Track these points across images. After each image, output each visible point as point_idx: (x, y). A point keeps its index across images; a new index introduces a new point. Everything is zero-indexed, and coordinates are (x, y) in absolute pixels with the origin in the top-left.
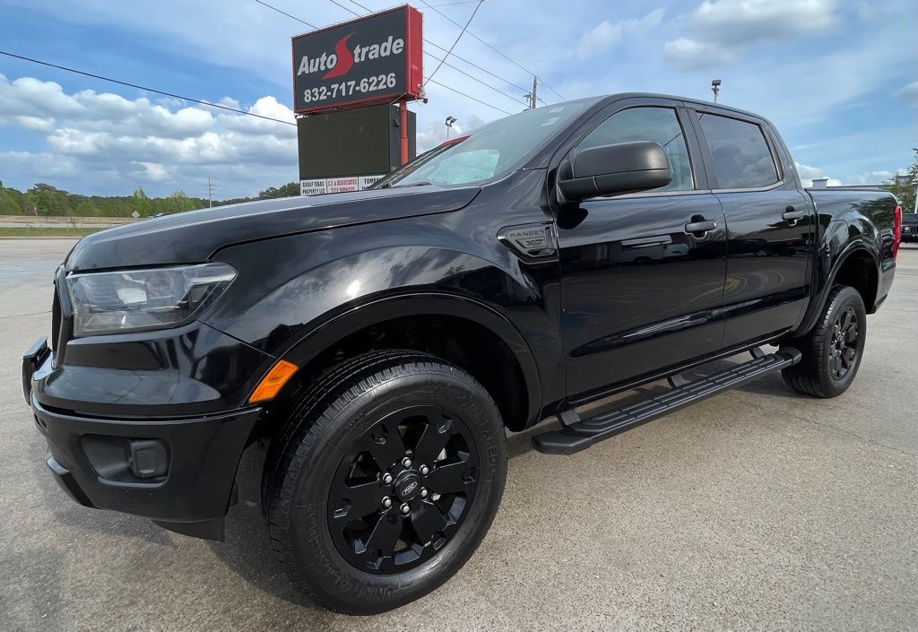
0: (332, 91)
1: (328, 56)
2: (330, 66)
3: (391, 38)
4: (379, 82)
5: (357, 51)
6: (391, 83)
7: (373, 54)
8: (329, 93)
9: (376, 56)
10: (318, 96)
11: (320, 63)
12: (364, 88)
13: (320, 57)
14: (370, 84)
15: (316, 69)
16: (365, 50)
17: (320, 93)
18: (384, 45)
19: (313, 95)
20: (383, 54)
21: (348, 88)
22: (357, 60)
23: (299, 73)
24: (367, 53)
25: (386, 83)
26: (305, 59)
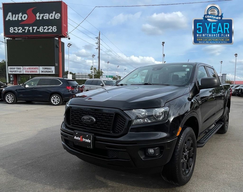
0: (25, 29)
1: (23, 14)
2: (24, 19)
3: (54, 12)
4: (48, 29)
5: (38, 15)
6: (55, 30)
7: (46, 17)
8: (23, 30)
9: (47, 18)
10: (17, 31)
11: (18, 17)
12: (42, 30)
13: (18, 14)
14: (44, 29)
15: (16, 19)
16: (41, 15)
17: (18, 30)
18: (51, 14)
19: (14, 30)
20: (51, 18)
21: (33, 29)
22: (38, 18)
23: (7, 19)
24: (43, 17)
25: (52, 30)
26: (10, 14)
